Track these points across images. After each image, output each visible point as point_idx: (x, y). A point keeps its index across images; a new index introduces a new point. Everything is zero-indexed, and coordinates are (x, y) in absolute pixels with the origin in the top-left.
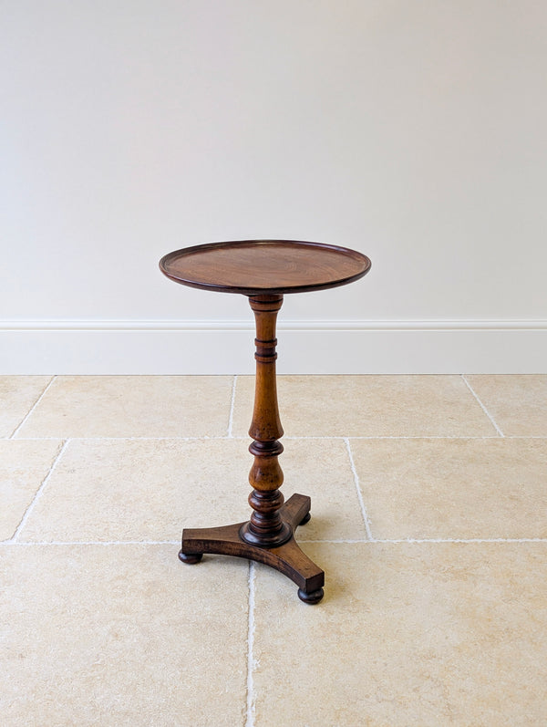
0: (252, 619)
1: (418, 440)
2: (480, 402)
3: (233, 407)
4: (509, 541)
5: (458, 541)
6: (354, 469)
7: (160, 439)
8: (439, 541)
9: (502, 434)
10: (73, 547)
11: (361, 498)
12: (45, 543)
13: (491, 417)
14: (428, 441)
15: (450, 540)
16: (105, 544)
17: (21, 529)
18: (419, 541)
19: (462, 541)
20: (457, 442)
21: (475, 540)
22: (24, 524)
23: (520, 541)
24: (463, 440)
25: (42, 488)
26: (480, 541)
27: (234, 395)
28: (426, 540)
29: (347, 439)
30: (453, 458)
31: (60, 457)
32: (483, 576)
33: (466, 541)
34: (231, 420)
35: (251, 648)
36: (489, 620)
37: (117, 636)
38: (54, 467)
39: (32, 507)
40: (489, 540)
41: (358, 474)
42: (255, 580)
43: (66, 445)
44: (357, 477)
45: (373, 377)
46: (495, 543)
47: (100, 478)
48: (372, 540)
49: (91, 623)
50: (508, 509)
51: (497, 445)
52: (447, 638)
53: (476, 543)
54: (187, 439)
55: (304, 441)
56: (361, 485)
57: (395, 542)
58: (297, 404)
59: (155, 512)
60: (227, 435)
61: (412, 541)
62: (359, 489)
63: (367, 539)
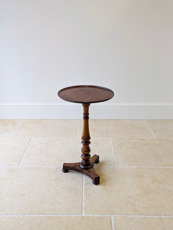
0: (84, 187)
1: (131, 139)
2: (149, 128)
3: (78, 129)
4: (154, 167)
5: (140, 167)
6: (112, 147)
7: (58, 138)
8: (135, 167)
9: (155, 137)
10: (35, 168)
11: (114, 155)
12: (28, 167)
13: (152, 132)
14: (134, 139)
16: (44, 167)
17: (21, 163)
18: (129, 167)
20: (142, 139)
22: (22, 161)
23: (157, 167)
24: (143, 139)
25: (26, 152)
26: (146, 167)
27: (78, 125)
29: (110, 138)
30: (140, 144)
31: (30, 143)
32: (146, 176)
33: (142, 167)
34: (78, 133)
35: (83, 194)
36: (147, 188)
37: (48, 191)
38: (29, 146)
39: (23, 157)
40: (149, 167)
41: (113, 149)
42: (84, 177)
43: (32, 140)
45: (118, 120)
46: (150, 168)
47: (42, 149)
48: (117, 167)
49: (41, 188)
50: (155, 158)
51: (153, 140)
52: (135, 192)
53: (145, 168)
54: (65, 138)
55: (98, 139)
57: (123, 167)
58: (96, 128)
59: (57, 158)
60: (77, 137)
62: (113, 153)
63: (115, 166)
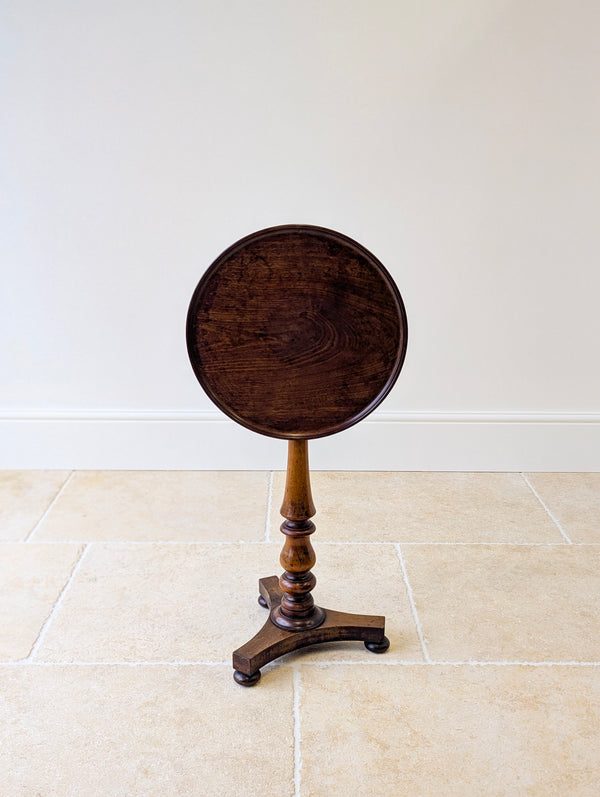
0: (298, 754)
1: (476, 547)
2: (544, 504)
3: (270, 508)
4: (583, 664)
5: (526, 663)
6: (406, 580)
7: (190, 544)
8: (505, 663)
9: (569, 540)
10: (96, 668)
11: (415, 613)
12: (65, 663)
13: (556, 521)
14: (488, 547)
15: (517, 663)
16: (131, 664)
17: (37, 646)
18: (482, 664)
19: (531, 664)
20: (519, 549)
21: (545, 663)
22: (41, 639)
23: (595, 664)
24: (526, 547)
25: (60, 600)
26: (550, 664)
27: (271, 495)
28: (490, 663)
29: (397, 545)
30: (517, 567)
31: (80, 563)
32: (556, 705)
33: (536, 664)
34: (268, 523)
35: (298, 788)
36: (565, 757)
37: (146, 772)
38: (74, 575)
39: (50, 621)
40: (561, 663)
41: (412, 586)
42: (300, 707)
43: (86, 550)
44: (410, 589)
45: (423, 475)
46: (568, 667)
47: (125, 588)
48: (430, 662)
49: (117, 758)
50: (580, 627)
51: (564, 553)
52: (518, 778)
53: (546, 666)
54: (220, 544)
55: (349, 546)
56: (415, 600)
57: (455, 664)
58: (341, 505)
59: (186, 628)
60: (264, 539)
61: (475, 663)
62: (413, 603)
63: (424, 660)
